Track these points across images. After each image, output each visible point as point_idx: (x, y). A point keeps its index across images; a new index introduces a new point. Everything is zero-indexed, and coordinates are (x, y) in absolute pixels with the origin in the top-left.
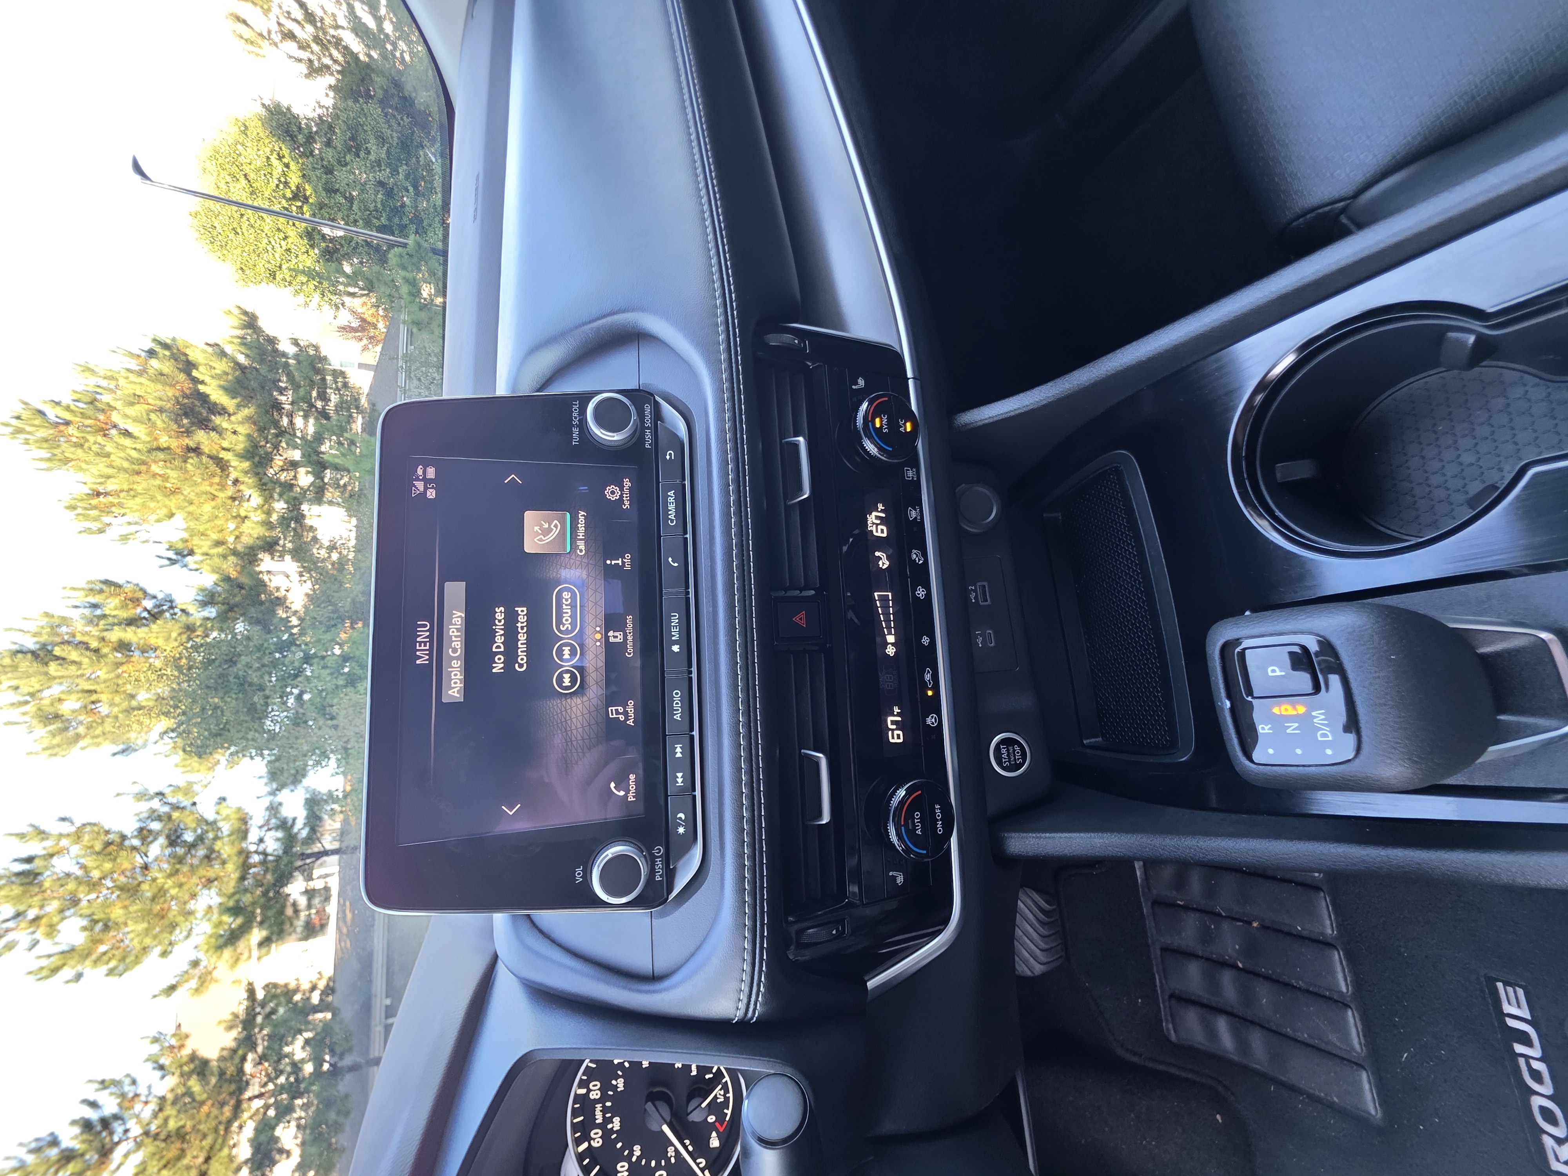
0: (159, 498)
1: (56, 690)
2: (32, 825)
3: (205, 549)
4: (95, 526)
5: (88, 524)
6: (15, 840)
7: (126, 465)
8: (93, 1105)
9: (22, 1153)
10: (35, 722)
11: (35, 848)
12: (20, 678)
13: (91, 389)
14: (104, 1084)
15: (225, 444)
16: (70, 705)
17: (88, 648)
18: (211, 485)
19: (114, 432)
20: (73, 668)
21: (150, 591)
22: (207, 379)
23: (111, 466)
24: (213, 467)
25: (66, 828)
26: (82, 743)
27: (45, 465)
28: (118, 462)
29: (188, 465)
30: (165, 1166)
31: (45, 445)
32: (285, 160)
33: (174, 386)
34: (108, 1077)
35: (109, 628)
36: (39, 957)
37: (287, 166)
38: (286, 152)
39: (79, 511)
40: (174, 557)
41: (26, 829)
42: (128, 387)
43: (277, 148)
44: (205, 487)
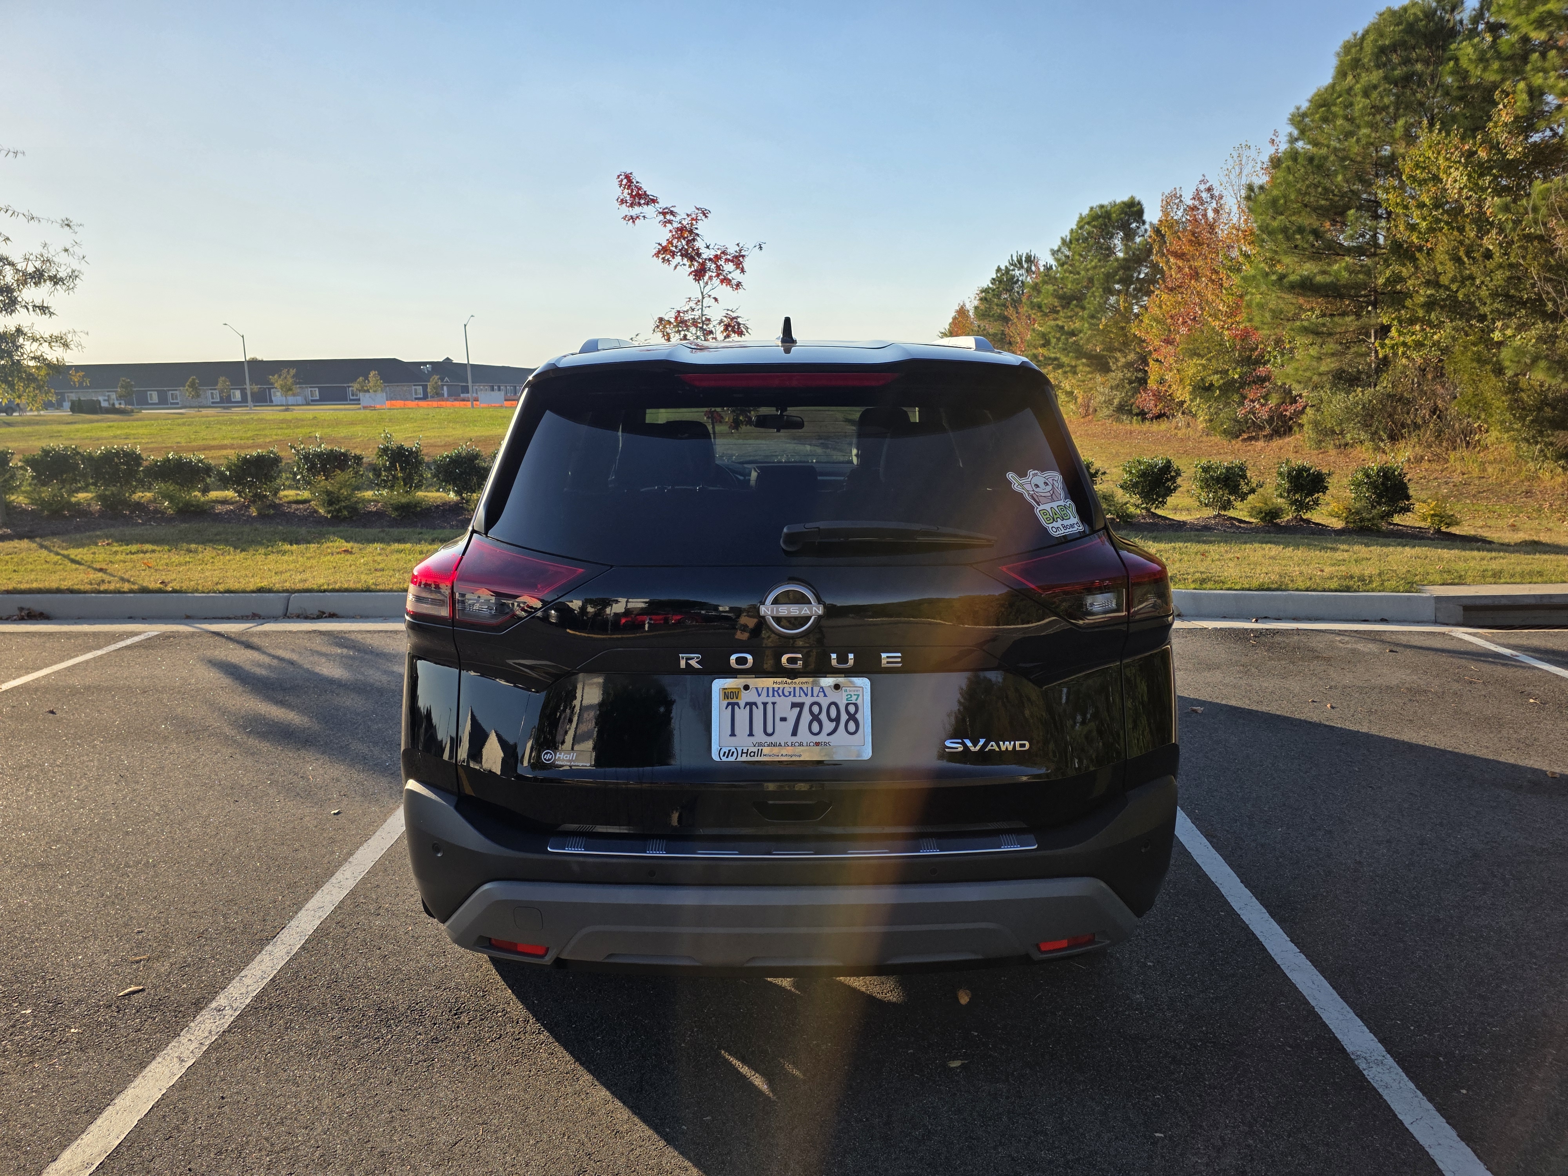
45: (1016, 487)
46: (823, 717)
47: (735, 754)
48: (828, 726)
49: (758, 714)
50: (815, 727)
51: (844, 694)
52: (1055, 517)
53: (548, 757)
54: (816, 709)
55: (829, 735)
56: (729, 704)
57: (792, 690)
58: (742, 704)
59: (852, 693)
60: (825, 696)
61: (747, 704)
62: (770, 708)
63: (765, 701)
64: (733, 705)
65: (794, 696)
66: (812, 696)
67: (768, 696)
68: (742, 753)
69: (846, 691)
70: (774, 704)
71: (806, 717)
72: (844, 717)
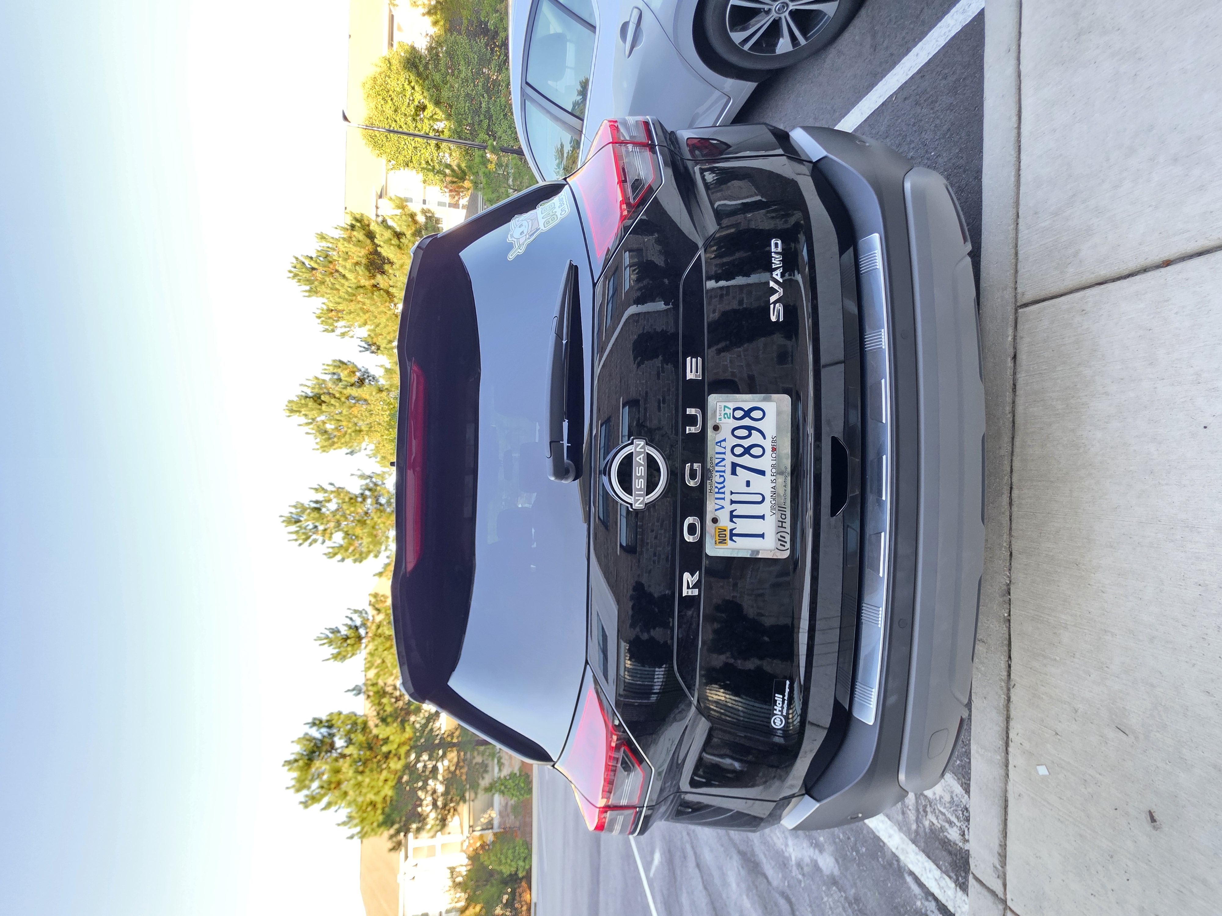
0: (361, 315)
1: (322, 418)
2: (319, 485)
3: (384, 345)
4: (330, 328)
5: (327, 327)
6: (313, 491)
7: (346, 297)
8: (351, 619)
9: (328, 632)
10: (318, 434)
11: (320, 497)
12: (309, 411)
13: (325, 249)
14: (356, 611)
15: (391, 283)
16: (329, 427)
17: (335, 397)
18: (385, 307)
19: (337, 274)
20: (332, 408)
21: (360, 366)
22: (382, 244)
23: (340, 297)
24: (385, 295)
25: (333, 489)
26: (336, 446)
27: (307, 294)
28: (342, 294)
29: (375, 297)
30: (385, 650)
31: (308, 283)
32: (412, 84)
33: (365, 248)
34: (356, 609)
35: (345, 387)
36: (328, 547)
37: (413, 88)
38: (412, 78)
39: (323, 319)
40: (366, 346)
41: (317, 487)
42: (342, 247)
43: (408, 77)
44: (382, 308)
45: (521, 251)
46: (746, 443)
47: (783, 534)
48: (756, 438)
49: (741, 510)
50: (756, 451)
51: (723, 420)
52: (551, 214)
53: (778, 722)
54: (739, 450)
55: (765, 438)
56: (731, 539)
57: (718, 474)
58: (732, 525)
59: (723, 412)
60: (724, 440)
61: (731, 521)
62: (735, 498)
63: (729, 502)
64: (732, 535)
65: (724, 472)
66: (724, 453)
67: (724, 499)
68: (782, 527)
69: (720, 419)
70: (732, 493)
71: (747, 460)
72: (747, 422)
